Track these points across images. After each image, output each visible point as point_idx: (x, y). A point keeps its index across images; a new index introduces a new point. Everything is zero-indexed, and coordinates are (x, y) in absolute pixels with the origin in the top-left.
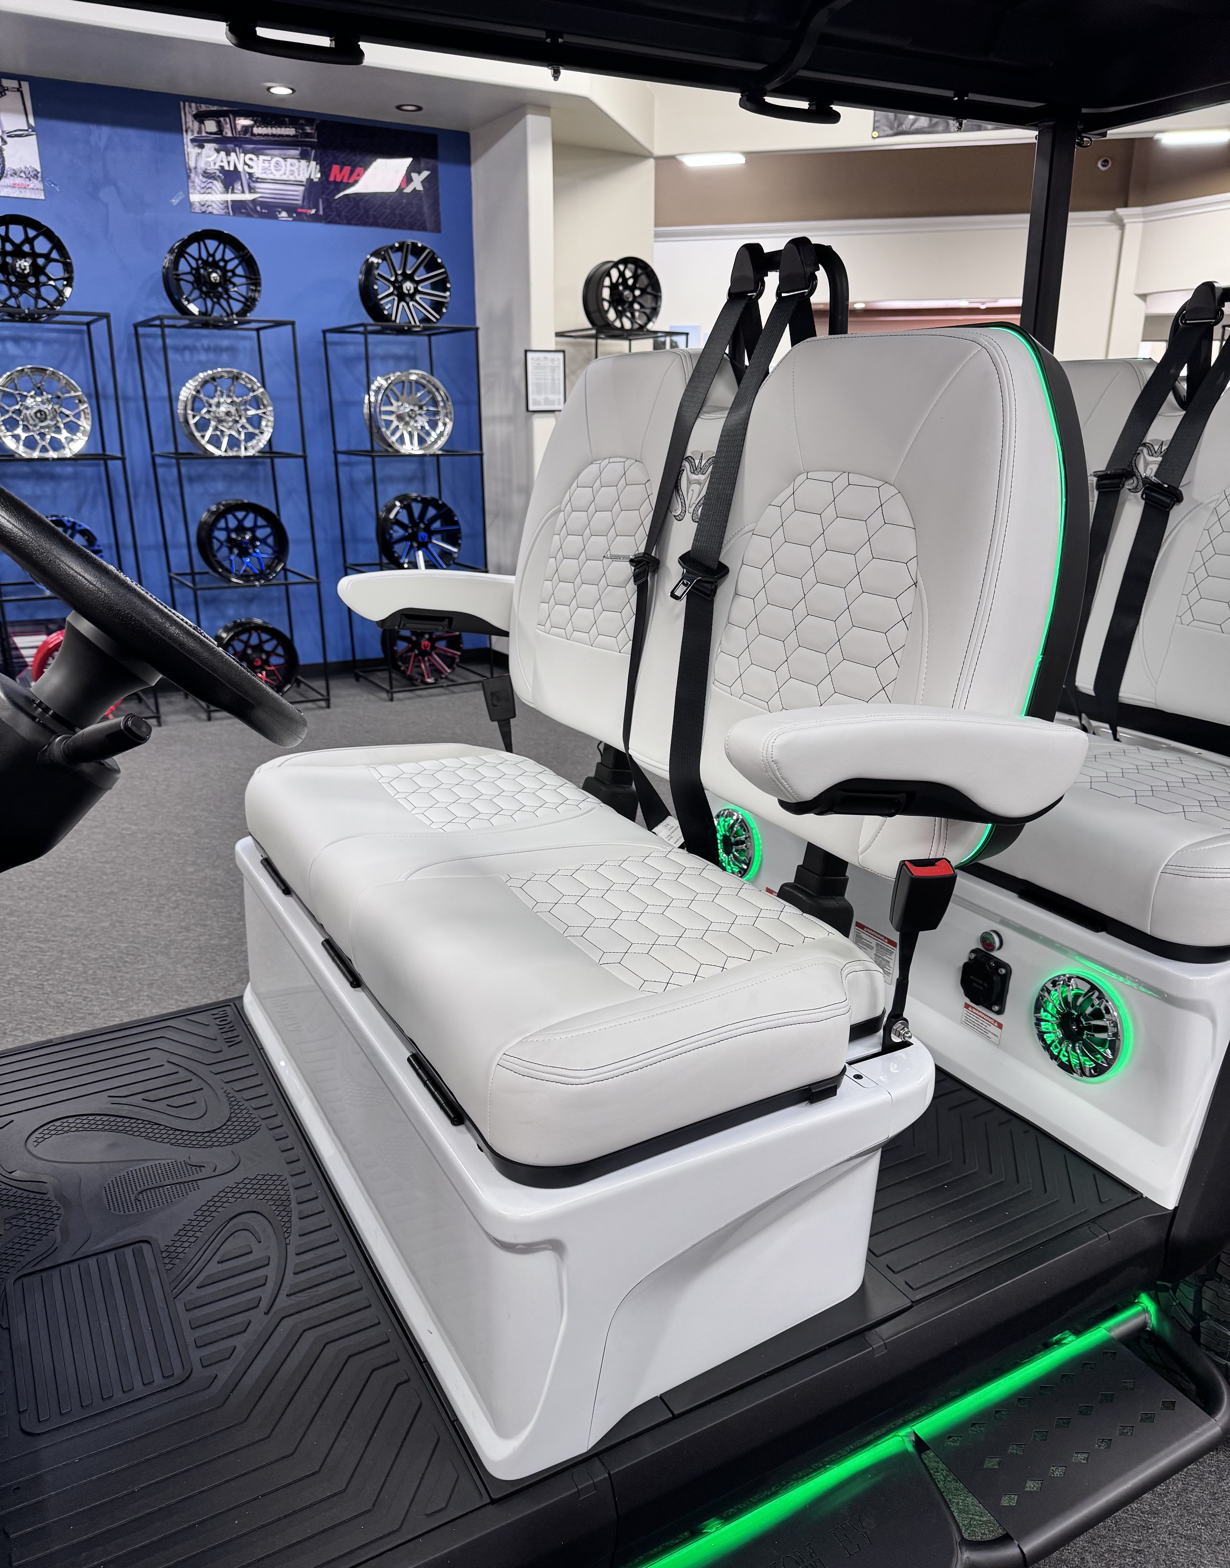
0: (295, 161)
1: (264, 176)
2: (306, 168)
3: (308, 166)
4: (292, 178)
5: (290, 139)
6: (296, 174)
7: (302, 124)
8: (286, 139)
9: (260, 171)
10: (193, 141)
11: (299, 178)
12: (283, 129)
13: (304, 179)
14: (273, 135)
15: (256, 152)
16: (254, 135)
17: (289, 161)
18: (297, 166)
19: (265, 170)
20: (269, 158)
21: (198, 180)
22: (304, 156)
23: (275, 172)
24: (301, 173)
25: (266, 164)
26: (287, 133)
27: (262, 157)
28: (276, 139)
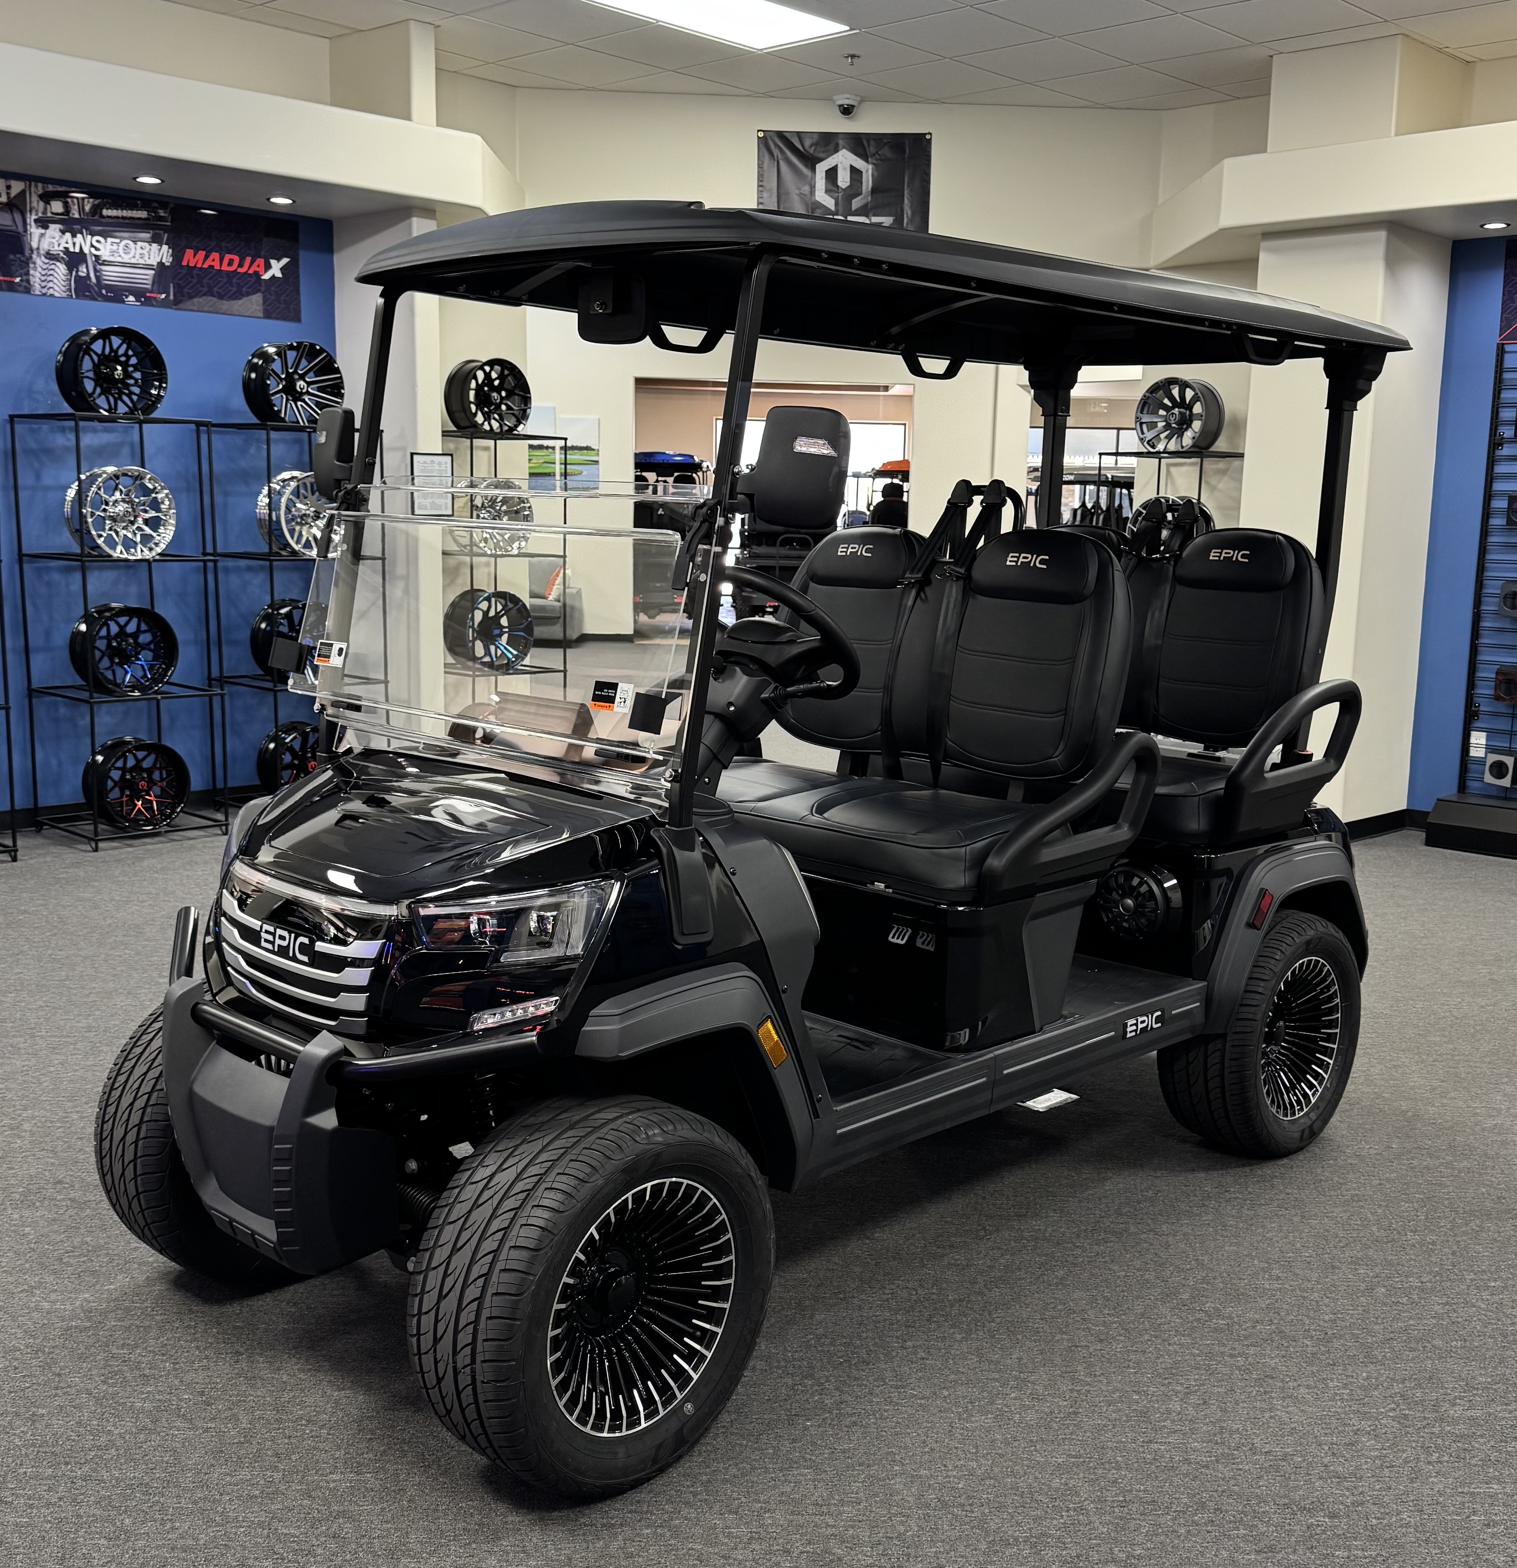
0: (146, 244)
1: (112, 259)
2: (157, 252)
3: (160, 250)
4: (141, 261)
5: (141, 222)
6: (147, 256)
7: (155, 208)
8: (137, 221)
9: (108, 253)
10: (36, 221)
11: (148, 262)
12: (135, 212)
13: (155, 264)
14: (124, 218)
15: (105, 234)
16: (102, 216)
17: (139, 244)
18: (148, 249)
19: (113, 253)
20: (118, 241)
21: (40, 261)
22: (156, 239)
23: (123, 255)
24: (152, 257)
25: (115, 247)
26: (138, 216)
27: (110, 240)
28: (127, 221)
